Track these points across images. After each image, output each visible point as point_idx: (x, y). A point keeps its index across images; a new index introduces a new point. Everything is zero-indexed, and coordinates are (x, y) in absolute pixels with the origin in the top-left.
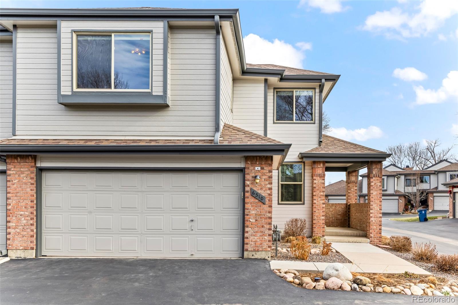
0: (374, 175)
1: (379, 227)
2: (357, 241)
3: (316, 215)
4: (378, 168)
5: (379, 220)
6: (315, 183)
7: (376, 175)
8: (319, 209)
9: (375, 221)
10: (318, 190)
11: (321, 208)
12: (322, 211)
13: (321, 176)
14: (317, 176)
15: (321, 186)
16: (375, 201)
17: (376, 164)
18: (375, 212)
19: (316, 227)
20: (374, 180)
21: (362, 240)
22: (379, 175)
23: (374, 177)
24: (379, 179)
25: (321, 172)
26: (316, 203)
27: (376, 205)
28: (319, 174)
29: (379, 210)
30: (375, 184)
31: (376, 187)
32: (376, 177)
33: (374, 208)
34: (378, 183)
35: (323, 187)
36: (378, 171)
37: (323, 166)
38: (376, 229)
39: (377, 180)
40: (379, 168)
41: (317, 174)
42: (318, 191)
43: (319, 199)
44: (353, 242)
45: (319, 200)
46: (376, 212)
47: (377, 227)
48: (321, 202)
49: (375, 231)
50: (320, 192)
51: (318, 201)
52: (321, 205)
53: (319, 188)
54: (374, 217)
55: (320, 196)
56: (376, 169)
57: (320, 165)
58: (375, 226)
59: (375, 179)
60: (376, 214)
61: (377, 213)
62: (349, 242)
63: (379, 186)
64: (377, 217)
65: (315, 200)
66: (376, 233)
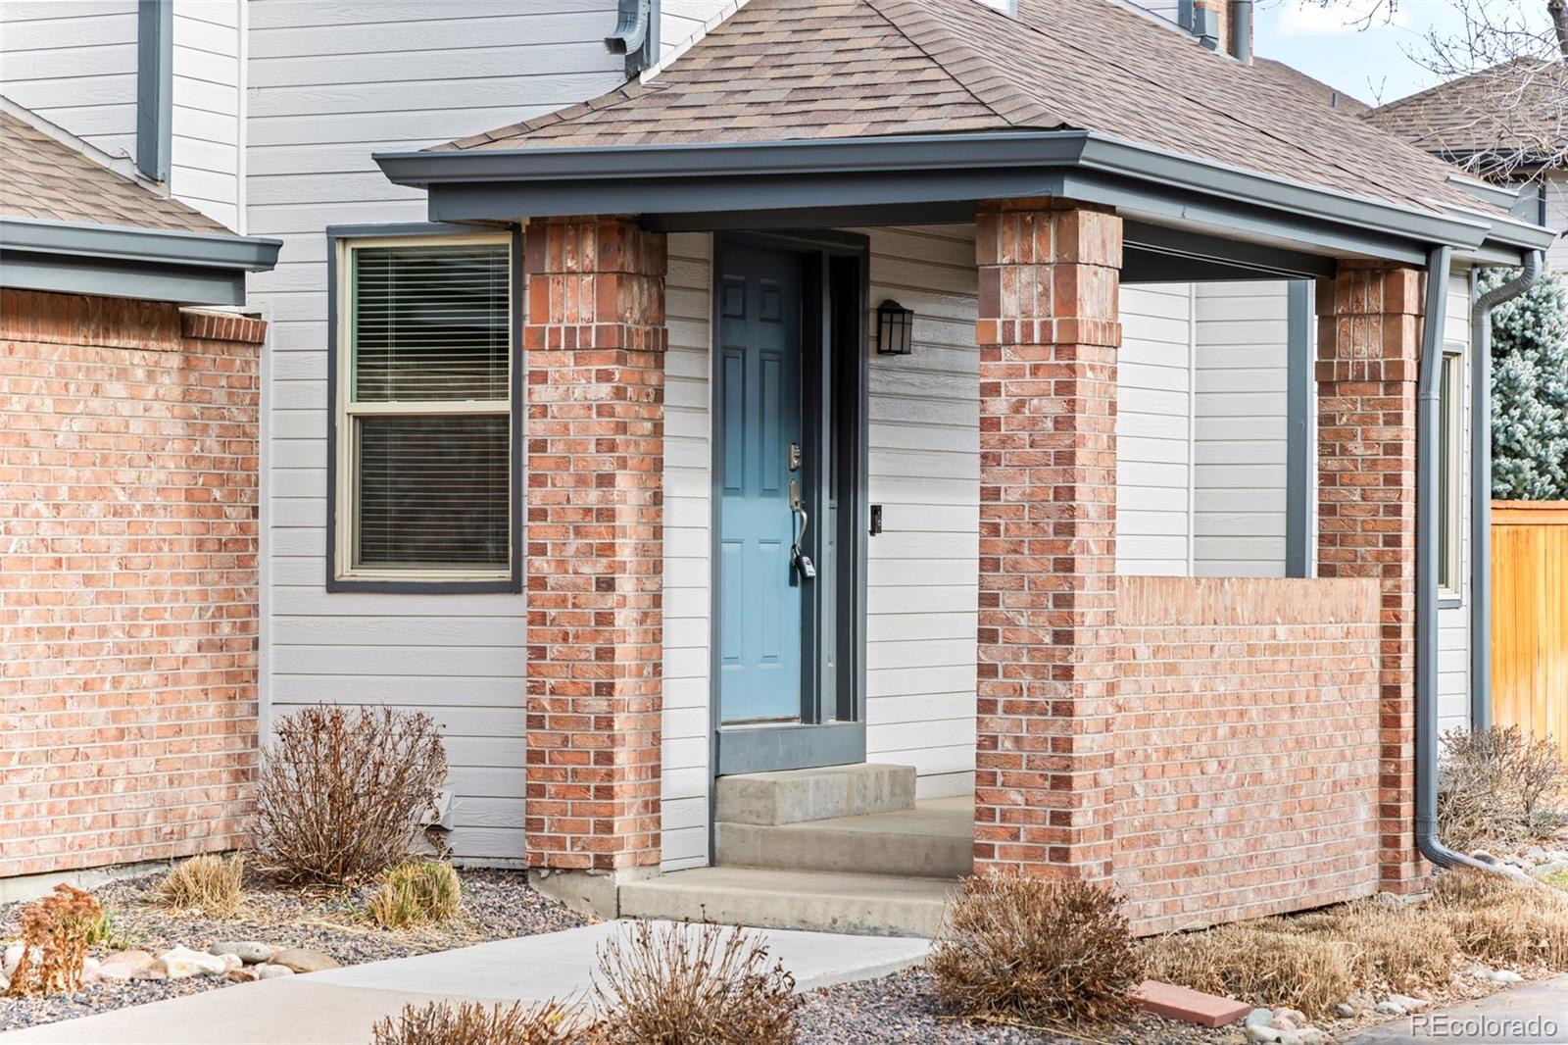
0: (1009, 326)
1: (1049, 801)
2: (873, 921)
3: (550, 682)
4: (1041, 263)
5: (1051, 734)
6: (543, 411)
7: (1028, 327)
8: (571, 630)
9: (1018, 740)
10: (563, 463)
11: (580, 620)
12: (592, 647)
13: (586, 346)
14: (555, 348)
15: (586, 429)
16: (1015, 566)
17: (1026, 230)
18: (1017, 656)
19: (551, 787)
20: (1014, 372)
21: (907, 910)
22: (1046, 326)
23: (1009, 342)
24: (1052, 360)
25: (585, 314)
26: (551, 582)
27: (1025, 596)
28: (571, 331)
29: (1048, 639)
30: (1018, 407)
31: (1025, 435)
32: (1027, 343)
33: (1009, 622)
34: (1044, 395)
35: (599, 443)
36: (1045, 293)
37: (600, 260)
38: (1028, 815)
39: (1035, 370)
40: (1052, 258)
41: (555, 331)
42: (565, 479)
43: (574, 544)
44: (833, 928)
45: (571, 550)
46: (1025, 661)
47: (1038, 794)
48: (586, 569)
49: (1016, 837)
50: (581, 481)
51: (561, 564)
52: (582, 600)
53: (571, 446)
54: (1010, 708)
55: (577, 518)
56: (1026, 274)
57: (576, 253)
58: (1019, 785)
59: (1017, 361)
60: (1026, 680)
61: (1037, 672)
62: (803, 925)
63: (1049, 424)
64: (1030, 708)
65: (540, 550)
66: (1029, 853)
